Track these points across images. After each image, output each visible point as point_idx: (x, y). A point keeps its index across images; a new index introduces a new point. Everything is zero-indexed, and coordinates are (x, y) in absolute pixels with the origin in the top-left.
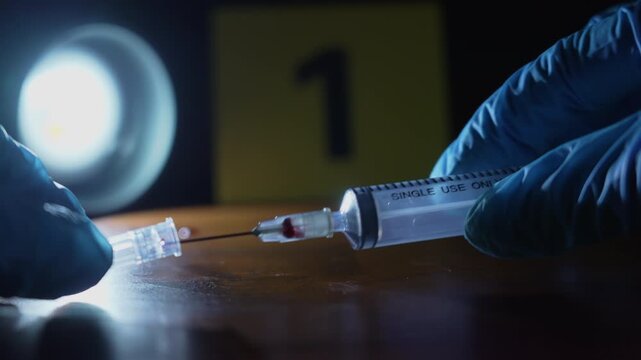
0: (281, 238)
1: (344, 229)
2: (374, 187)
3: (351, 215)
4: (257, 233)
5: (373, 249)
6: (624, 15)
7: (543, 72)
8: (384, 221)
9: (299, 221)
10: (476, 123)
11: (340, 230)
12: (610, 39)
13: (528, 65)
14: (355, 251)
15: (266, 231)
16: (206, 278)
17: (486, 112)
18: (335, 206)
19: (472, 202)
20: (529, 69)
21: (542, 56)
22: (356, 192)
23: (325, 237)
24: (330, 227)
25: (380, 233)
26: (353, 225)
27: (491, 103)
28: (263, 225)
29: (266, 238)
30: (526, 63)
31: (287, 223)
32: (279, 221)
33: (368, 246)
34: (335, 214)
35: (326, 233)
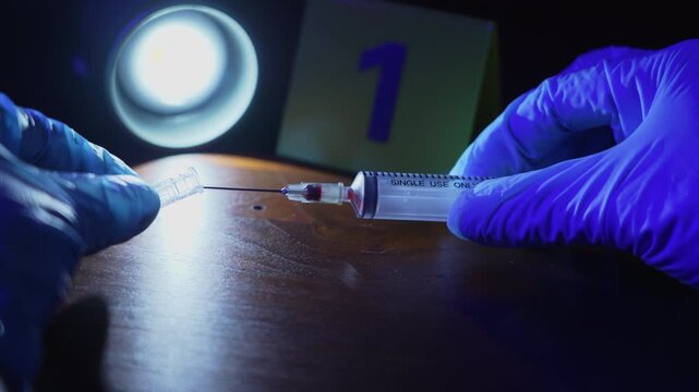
2: (379, 173)
3: (358, 192)
4: (285, 192)
5: (371, 220)
15: (291, 192)
22: (365, 174)
24: (340, 197)
28: (291, 187)
29: (291, 197)
32: (304, 186)
33: (367, 217)
34: (347, 188)
35: (336, 202)
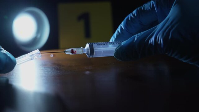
0: (71, 54)
1: (85, 52)
2: (93, 43)
3: (88, 49)
4: (65, 52)
5: (92, 58)
6: (152, 2)
7: (134, 15)
8: (95, 52)
9: (75, 50)
10: (119, 29)
11: (84, 53)
12: (149, 8)
13: (130, 14)
14: (88, 58)
15: (67, 52)
16: (57, 66)
17: (121, 26)
18: (84, 47)
19: (116, 47)
20: (131, 15)
21: (133, 12)
22: (89, 44)
23: (81, 54)
24: (82, 52)
25: (94, 54)
26: (88, 52)
27: (122, 24)
28: (66, 50)
30: (130, 13)
31: (72, 50)
32: (70, 49)
33: (91, 57)
34: (84, 49)
35: (81, 53)
